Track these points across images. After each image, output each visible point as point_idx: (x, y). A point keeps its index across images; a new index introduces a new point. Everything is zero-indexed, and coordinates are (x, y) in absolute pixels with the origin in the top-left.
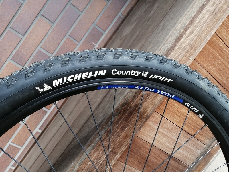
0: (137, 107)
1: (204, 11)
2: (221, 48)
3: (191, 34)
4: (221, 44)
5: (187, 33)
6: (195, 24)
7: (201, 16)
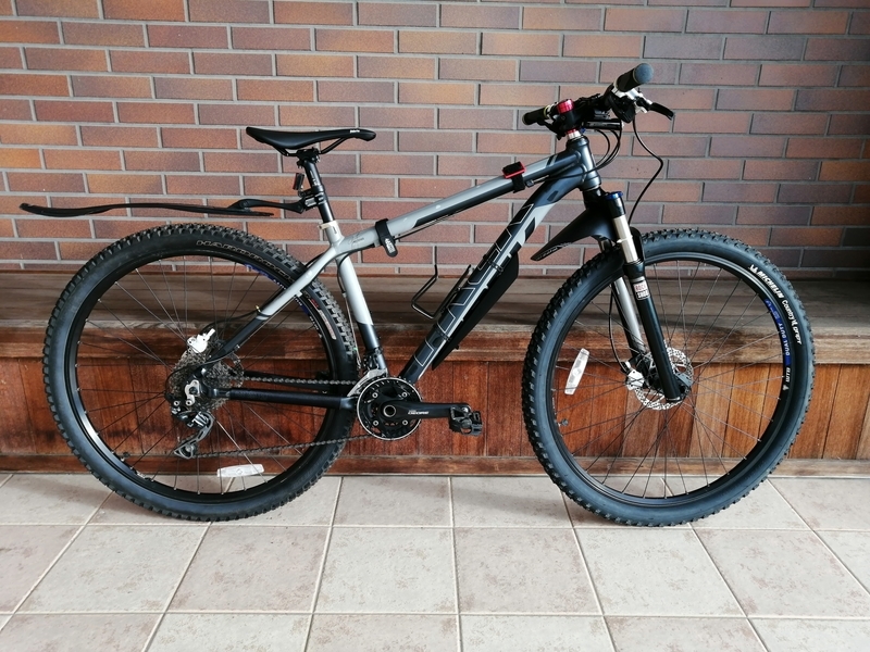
0: (741, 344)
1: (853, 341)
2: (830, 387)
3: (829, 343)
4: (834, 384)
5: (827, 340)
6: (838, 341)
7: (848, 341)
